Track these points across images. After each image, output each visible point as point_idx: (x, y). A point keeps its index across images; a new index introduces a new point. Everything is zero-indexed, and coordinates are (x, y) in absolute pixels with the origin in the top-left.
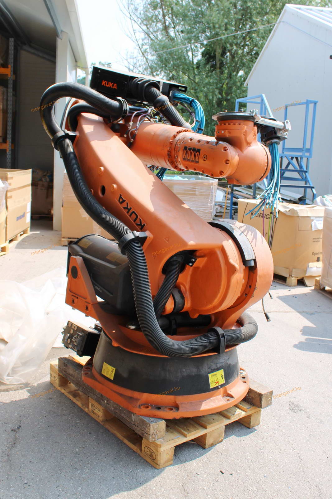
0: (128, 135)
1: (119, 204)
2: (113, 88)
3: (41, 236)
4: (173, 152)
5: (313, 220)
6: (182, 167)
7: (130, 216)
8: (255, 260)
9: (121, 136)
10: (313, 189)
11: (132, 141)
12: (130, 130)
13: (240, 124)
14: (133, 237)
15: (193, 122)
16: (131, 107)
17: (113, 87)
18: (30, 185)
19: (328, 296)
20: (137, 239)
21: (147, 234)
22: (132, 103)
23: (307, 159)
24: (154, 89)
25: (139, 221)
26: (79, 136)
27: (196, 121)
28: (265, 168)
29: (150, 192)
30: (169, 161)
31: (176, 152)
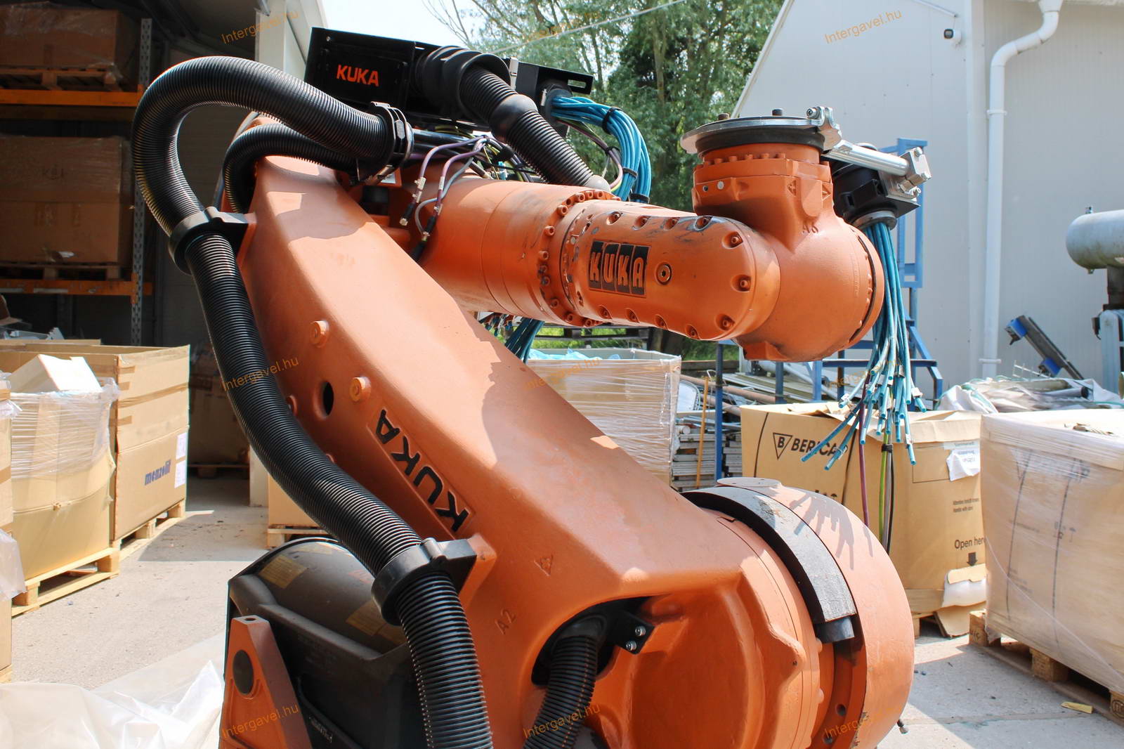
0: (411, 219)
1: (377, 442)
2: (369, 83)
3: (216, 523)
4: (555, 263)
5: (949, 452)
6: (587, 312)
7: (416, 483)
8: (855, 619)
9: (390, 224)
10: (933, 368)
11: (425, 239)
12: (417, 204)
13: (776, 157)
14: (424, 561)
15: (616, 177)
16: (418, 132)
17: (367, 81)
18: (187, 386)
19: (1012, 663)
20: (439, 566)
21: (476, 546)
22: (424, 123)
23: (911, 289)
24: (492, 79)
25: (446, 502)
26: (257, 226)
27: (625, 171)
28: (868, 300)
29: (483, 397)
30: (543, 293)
31: (568, 264)
